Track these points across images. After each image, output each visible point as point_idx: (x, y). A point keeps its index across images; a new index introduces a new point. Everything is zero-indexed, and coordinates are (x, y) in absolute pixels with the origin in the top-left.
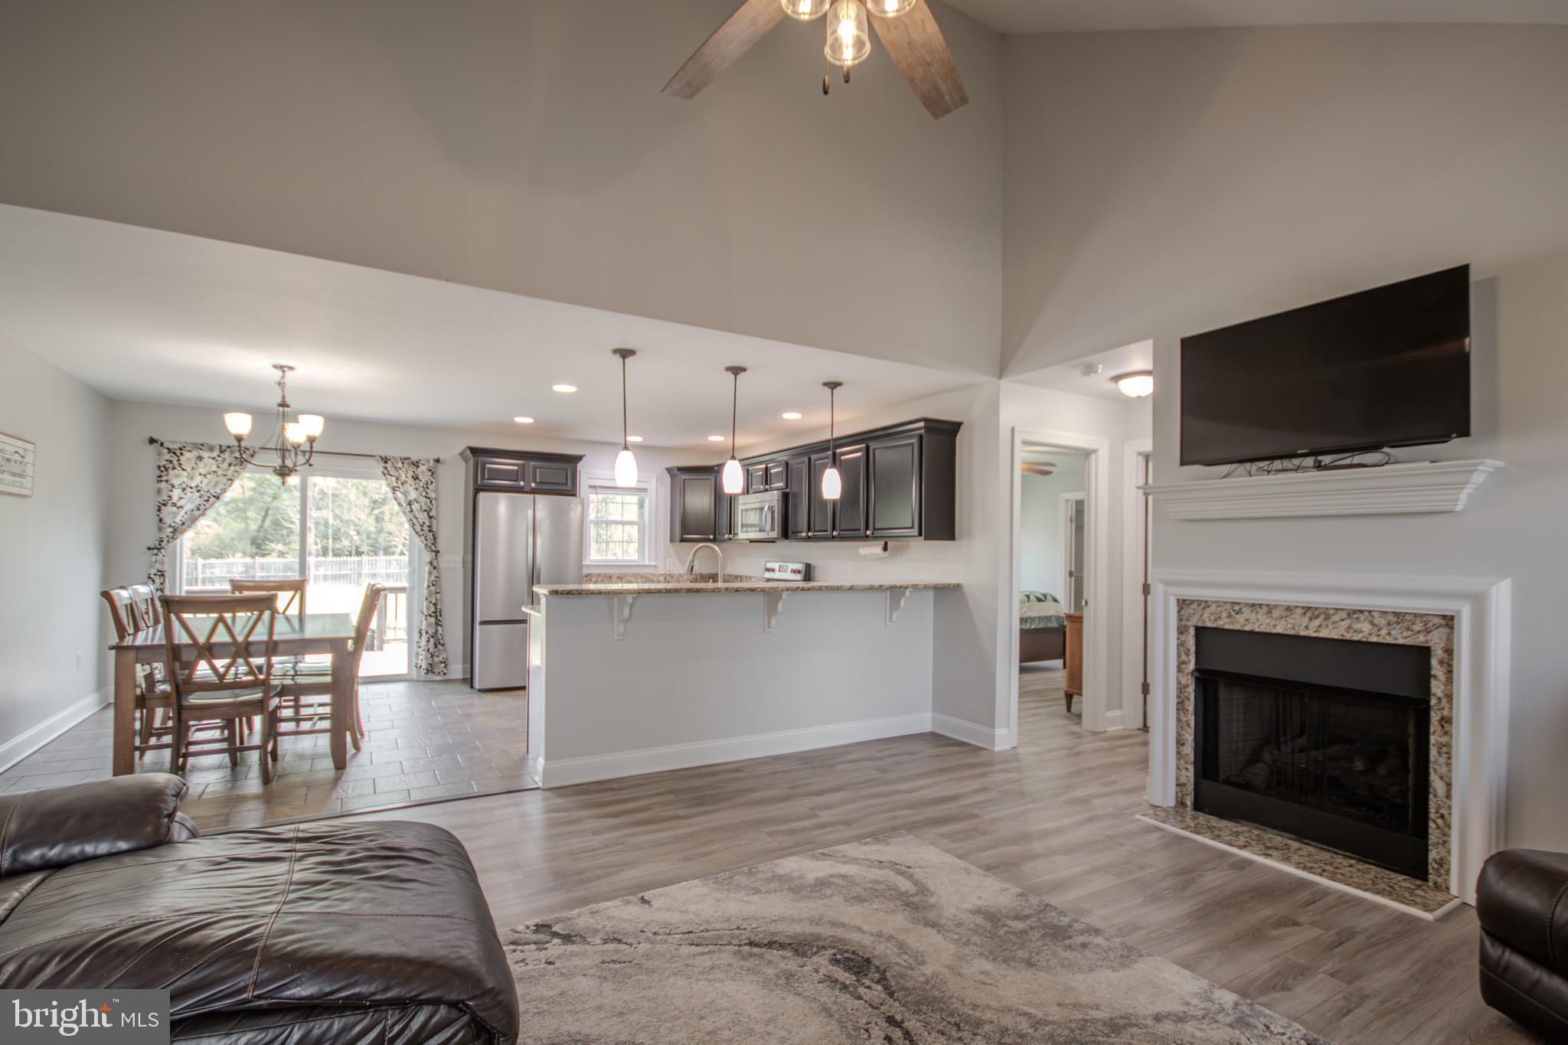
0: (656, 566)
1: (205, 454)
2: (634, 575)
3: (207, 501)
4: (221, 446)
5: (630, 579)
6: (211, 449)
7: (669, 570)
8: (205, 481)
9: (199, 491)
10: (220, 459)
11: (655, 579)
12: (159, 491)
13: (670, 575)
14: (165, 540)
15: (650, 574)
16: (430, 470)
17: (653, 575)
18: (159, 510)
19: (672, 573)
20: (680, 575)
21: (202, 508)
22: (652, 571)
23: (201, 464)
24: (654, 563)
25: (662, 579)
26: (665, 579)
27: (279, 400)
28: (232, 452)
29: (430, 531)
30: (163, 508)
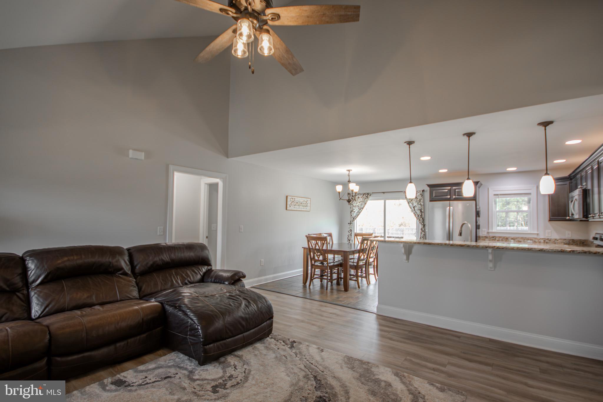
0: (538, 234)
1: (360, 196)
2: (522, 238)
3: (360, 210)
4: (363, 194)
5: (520, 240)
6: (361, 195)
7: (547, 237)
8: (360, 204)
9: (358, 207)
10: (363, 197)
11: (537, 241)
12: (351, 208)
13: (548, 239)
14: (352, 221)
15: (533, 238)
16: (421, 195)
17: (536, 238)
18: (351, 213)
19: (550, 238)
20: (556, 239)
21: (359, 212)
22: (535, 236)
23: (359, 199)
24: (536, 232)
25: (542, 241)
26: (545, 241)
27: (348, 180)
28: (366, 195)
29: (421, 217)
30: (352, 212)
